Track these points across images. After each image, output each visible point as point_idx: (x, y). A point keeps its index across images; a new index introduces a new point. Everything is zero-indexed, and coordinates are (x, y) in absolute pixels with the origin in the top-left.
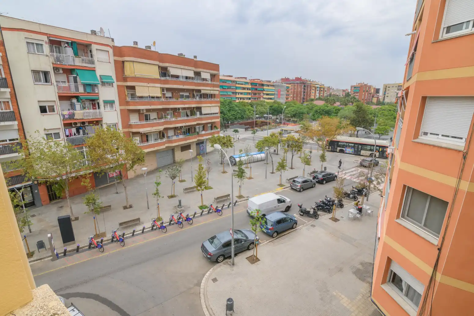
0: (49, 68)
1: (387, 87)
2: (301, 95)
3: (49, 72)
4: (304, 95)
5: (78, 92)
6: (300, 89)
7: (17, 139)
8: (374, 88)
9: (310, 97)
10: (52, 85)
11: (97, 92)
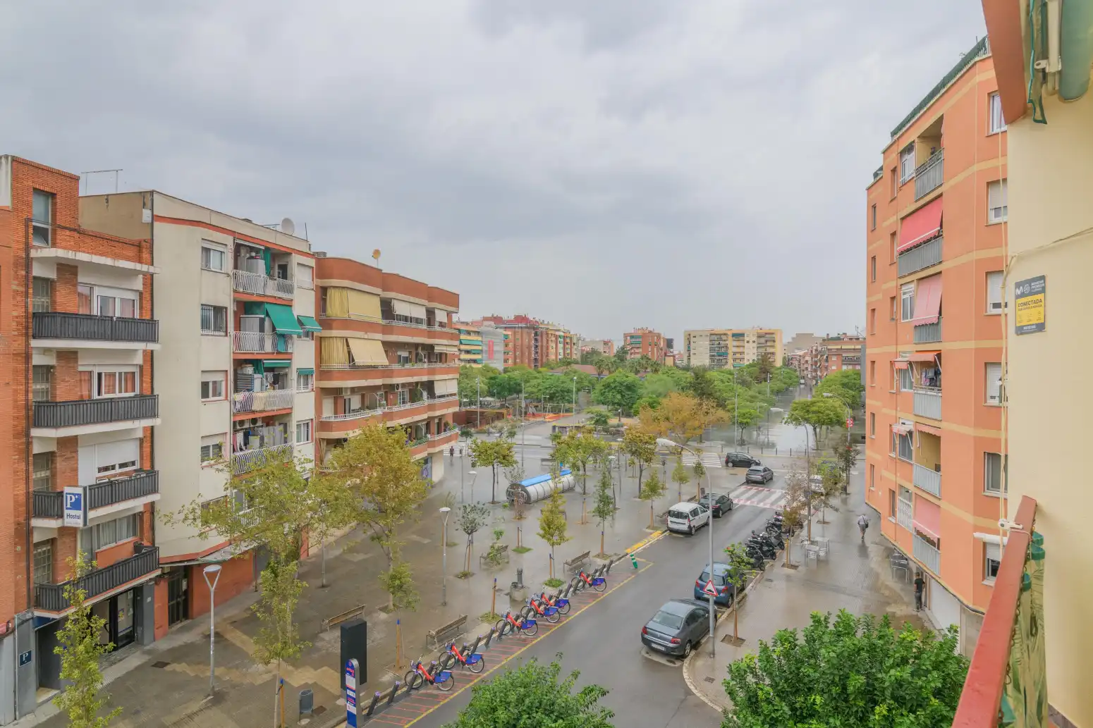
0: (227, 301)
1: (692, 336)
2: (530, 353)
3: (226, 308)
4: (537, 353)
5: (263, 352)
6: (528, 339)
7: (133, 463)
8: (663, 338)
9: (547, 356)
10: (226, 335)
11: (290, 351)
